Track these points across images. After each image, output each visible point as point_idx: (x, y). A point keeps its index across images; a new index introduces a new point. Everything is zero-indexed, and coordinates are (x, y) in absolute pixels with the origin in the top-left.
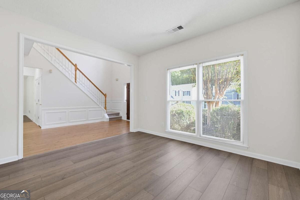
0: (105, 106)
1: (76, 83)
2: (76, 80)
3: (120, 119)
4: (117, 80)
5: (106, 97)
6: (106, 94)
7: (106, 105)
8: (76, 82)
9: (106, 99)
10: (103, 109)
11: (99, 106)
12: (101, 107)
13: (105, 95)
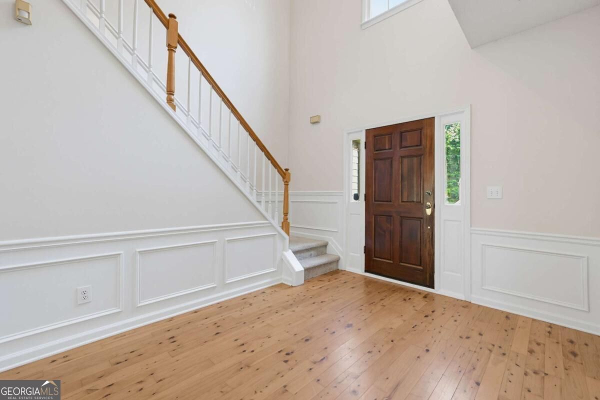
0: (286, 220)
1: (174, 107)
2: (170, 92)
3: (333, 267)
4: (315, 122)
5: (286, 184)
6: (287, 170)
7: (286, 214)
8: (170, 101)
9: (286, 190)
10: (280, 234)
11: (267, 220)
12: (272, 222)
13: (284, 174)
